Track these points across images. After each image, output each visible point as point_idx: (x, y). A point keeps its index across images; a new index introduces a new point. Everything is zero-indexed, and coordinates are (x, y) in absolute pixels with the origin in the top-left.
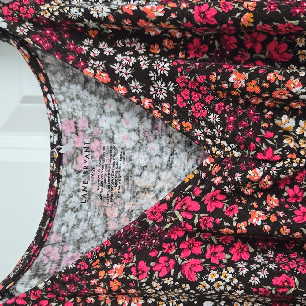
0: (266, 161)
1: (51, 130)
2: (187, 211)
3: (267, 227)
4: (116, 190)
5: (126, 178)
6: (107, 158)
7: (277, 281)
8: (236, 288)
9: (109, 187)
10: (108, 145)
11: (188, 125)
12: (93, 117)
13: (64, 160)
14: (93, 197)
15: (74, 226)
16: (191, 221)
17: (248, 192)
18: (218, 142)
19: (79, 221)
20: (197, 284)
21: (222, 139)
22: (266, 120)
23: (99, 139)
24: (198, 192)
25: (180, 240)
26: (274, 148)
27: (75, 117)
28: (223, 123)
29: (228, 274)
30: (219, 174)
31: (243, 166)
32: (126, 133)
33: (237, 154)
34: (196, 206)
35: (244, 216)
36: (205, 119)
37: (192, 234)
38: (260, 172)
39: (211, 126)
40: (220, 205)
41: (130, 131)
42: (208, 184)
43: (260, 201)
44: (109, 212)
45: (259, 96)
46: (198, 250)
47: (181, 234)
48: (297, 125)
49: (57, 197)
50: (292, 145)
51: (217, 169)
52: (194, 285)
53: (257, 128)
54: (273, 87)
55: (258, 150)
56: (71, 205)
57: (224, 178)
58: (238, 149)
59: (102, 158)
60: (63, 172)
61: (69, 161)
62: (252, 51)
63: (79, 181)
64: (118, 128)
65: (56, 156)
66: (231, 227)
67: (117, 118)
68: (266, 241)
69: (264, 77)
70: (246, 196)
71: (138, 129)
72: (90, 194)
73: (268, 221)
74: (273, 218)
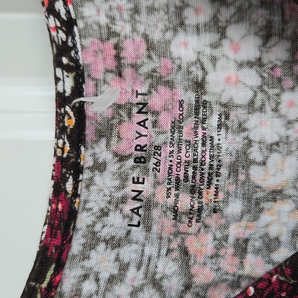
1: (58, 63)
4: (208, 195)
5: (234, 170)
6: (188, 125)
9: (193, 190)
10: (190, 97)
12: (156, 36)
13: (90, 132)
14: (156, 213)
15: (112, 280)
19: (124, 268)
23: (170, 85)
32: (232, 71)
41: (241, 65)
44: (192, 245)
49: (72, 215)
56: (105, 233)
59: (176, 126)
60: (87, 160)
61: (100, 134)
63: (123, 178)
64: (214, 60)
65: (70, 122)
71: (259, 63)
72: (149, 205)
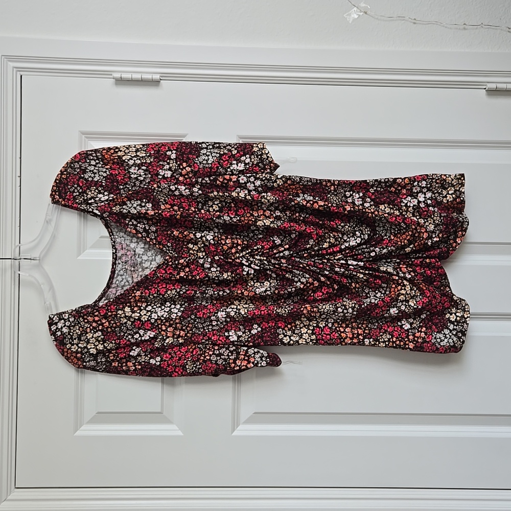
0: (185, 257)
1: (113, 248)
2: (161, 273)
3: (185, 277)
4: (136, 268)
5: (140, 264)
6: (133, 257)
7: (188, 292)
8: (176, 295)
9: (134, 267)
10: (134, 253)
11: (161, 247)
12: (128, 244)
13: (118, 259)
14: (128, 271)
15: (121, 281)
16: (162, 276)
17: (180, 267)
18: (170, 252)
19: (123, 279)
20: (164, 295)
21: (172, 251)
22: (185, 245)
23: (130, 251)
24: (164, 267)
25: (159, 283)
26: (187, 253)
27: (121, 243)
28: (172, 246)
29: (174, 292)
30: (171, 261)
31: (178, 259)
32: (140, 249)
33: (176, 255)
34: (164, 272)
35: (178, 274)
36: (167, 245)
37: (162, 281)
38: (183, 260)
39: (168, 247)
40: (171, 271)
41: (141, 248)
42: (167, 264)
43: (183, 270)
44: (133, 276)
45: (182, 238)
46: (164, 286)
47: (159, 281)
48: (194, 247)
49: (115, 271)
50: (192, 252)
51: (170, 260)
52: (163, 295)
53: (182, 247)
54: (186, 236)
55: (183, 254)
56: (120, 274)
57: (172, 263)
58: (176, 254)
59: (131, 257)
60: (117, 263)
61: (119, 259)
62: (181, 224)
63: (123, 265)
64: (137, 247)
65: (115, 257)
66: (175, 277)
67: (137, 244)
68: (185, 282)
69: (183, 233)
70: (179, 268)
71: (144, 248)
72: (127, 269)
73: (185, 275)
74: (187, 274)
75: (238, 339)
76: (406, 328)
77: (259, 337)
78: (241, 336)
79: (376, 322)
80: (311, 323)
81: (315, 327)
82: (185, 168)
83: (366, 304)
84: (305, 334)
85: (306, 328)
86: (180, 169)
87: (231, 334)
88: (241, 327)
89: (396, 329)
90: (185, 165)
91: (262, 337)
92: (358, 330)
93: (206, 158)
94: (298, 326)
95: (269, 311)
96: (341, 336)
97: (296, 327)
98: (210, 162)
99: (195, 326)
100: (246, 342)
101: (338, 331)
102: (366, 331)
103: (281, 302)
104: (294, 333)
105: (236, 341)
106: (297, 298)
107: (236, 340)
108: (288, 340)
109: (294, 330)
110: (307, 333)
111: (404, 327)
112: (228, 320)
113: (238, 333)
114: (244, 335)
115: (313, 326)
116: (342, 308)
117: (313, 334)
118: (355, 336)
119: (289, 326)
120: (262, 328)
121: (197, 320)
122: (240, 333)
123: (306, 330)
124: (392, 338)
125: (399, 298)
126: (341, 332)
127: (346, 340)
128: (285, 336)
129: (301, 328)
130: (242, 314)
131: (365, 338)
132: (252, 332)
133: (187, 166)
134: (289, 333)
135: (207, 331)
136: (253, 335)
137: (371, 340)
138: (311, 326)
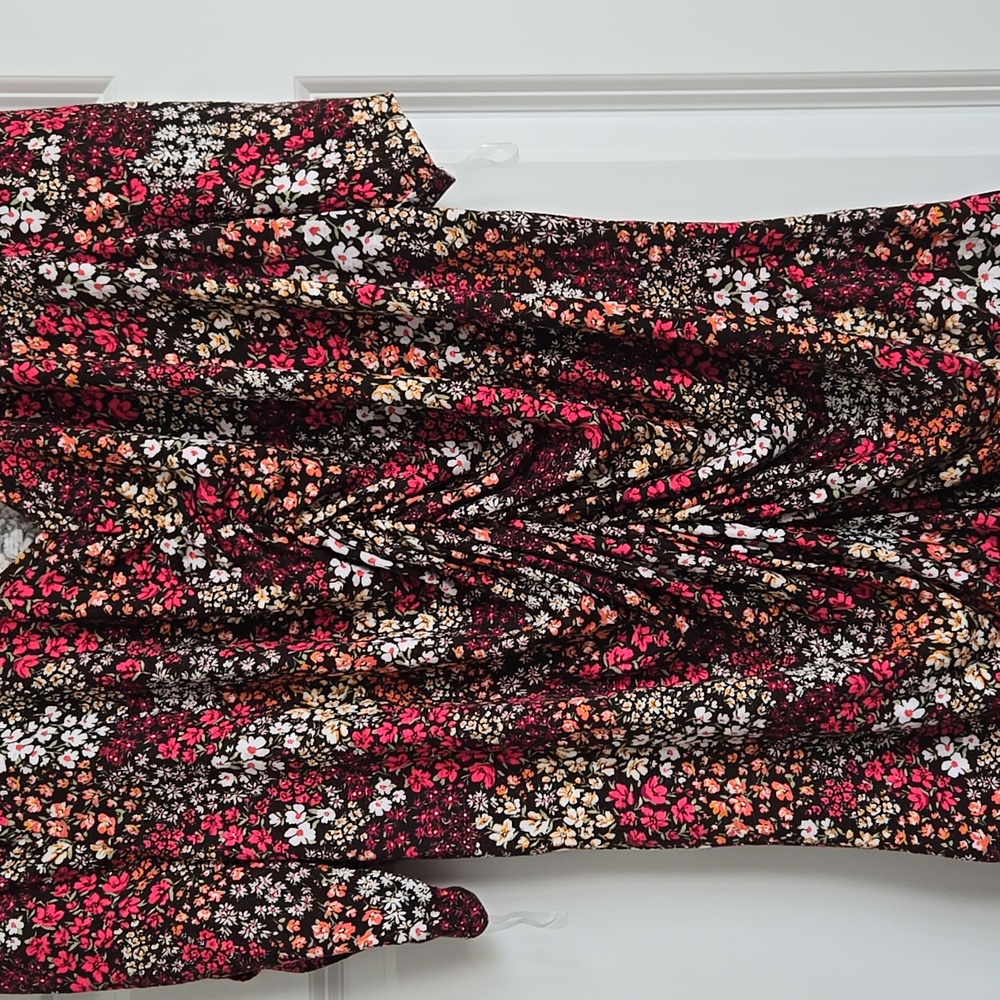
0: (108, 534)
2: (18, 597)
3: (108, 608)
7: (120, 667)
8: (76, 680)
11: (16, 497)
16: (22, 609)
17: (90, 570)
18: (52, 514)
20: (31, 681)
21: (56, 510)
22: (107, 488)
24: (30, 575)
25: (12, 634)
26: (115, 520)
28: (57, 492)
29: (67, 667)
30: (55, 551)
31: (82, 541)
33: (74, 528)
34: (30, 592)
35: (84, 597)
36: (36, 489)
37: (26, 626)
38: (99, 546)
39: (43, 497)
40: (58, 588)
42: (42, 563)
43: (104, 581)
45: (93, 461)
46: (35, 645)
47: (13, 626)
48: (140, 492)
50: (136, 515)
51: (52, 546)
52: (28, 682)
53: (97, 497)
54: (105, 452)
55: (97, 521)
57: (61, 556)
58: (75, 522)
62: (92, 409)
66: (69, 611)
68: (116, 628)
69: (94, 441)
70: (88, 576)
73: (109, 601)
74: (116, 597)
75: (320, 835)
76: (954, 773)
77: (400, 827)
78: (330, 826)
79: (839, 753)
80: (595, 766)
81: (611, 778)
82: (95, 197)
83: (799, 689)
84: (575, 807)
85: (577, 786)
86: (76, 199)
87: (291, 817)
88: (330, 791)
89: (916, 779)
90: (94, 184)
91: (409, 828)
92: (775, 785)
93: (176, 156)
94: (545, 779)
95: (433, 729)
96: (709, 811)
97: (537, 780)
98: (187, 170)
99: (153, 792)
100: (350, 846)
101: (696, 794)
102: (804, 790)
103: (482, 689)
104: (532, 807)
105: (310, 847)
106: (541, 672)
107: (312, 840)
108: (511, 836)
109: (532, 796)
110: (579, 803)
111: (945, 766)
112: (279, 766)
113: (320, 813)
114: (343, 821)
115: (605, 778)
116: (708, 708)
117: (603, 806)
118: (764, 809)
119: (512, 780)
120: (408, 792)
121: (160, 773)
122: (326, 815)
123: (577, 793)
124: (905, 812)
125: (929, 662)
126: (711, 797)
127: (730, 828)
128: (499, 819)
129: (557, 786)
130: (328, 745)
131: (800, 815)
132: (372, 807)
133: (104, 190)
134: (513, 807)
135: (200, 809)
136: (375, 819)
137: (826, 823)
138: (594, 776)
